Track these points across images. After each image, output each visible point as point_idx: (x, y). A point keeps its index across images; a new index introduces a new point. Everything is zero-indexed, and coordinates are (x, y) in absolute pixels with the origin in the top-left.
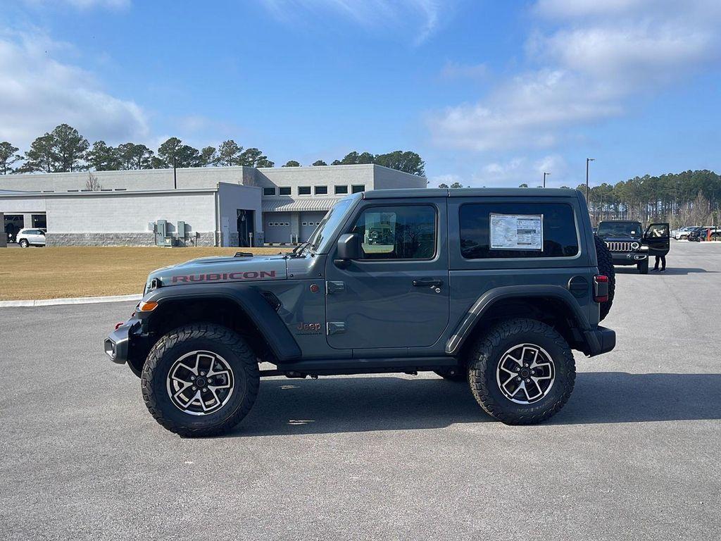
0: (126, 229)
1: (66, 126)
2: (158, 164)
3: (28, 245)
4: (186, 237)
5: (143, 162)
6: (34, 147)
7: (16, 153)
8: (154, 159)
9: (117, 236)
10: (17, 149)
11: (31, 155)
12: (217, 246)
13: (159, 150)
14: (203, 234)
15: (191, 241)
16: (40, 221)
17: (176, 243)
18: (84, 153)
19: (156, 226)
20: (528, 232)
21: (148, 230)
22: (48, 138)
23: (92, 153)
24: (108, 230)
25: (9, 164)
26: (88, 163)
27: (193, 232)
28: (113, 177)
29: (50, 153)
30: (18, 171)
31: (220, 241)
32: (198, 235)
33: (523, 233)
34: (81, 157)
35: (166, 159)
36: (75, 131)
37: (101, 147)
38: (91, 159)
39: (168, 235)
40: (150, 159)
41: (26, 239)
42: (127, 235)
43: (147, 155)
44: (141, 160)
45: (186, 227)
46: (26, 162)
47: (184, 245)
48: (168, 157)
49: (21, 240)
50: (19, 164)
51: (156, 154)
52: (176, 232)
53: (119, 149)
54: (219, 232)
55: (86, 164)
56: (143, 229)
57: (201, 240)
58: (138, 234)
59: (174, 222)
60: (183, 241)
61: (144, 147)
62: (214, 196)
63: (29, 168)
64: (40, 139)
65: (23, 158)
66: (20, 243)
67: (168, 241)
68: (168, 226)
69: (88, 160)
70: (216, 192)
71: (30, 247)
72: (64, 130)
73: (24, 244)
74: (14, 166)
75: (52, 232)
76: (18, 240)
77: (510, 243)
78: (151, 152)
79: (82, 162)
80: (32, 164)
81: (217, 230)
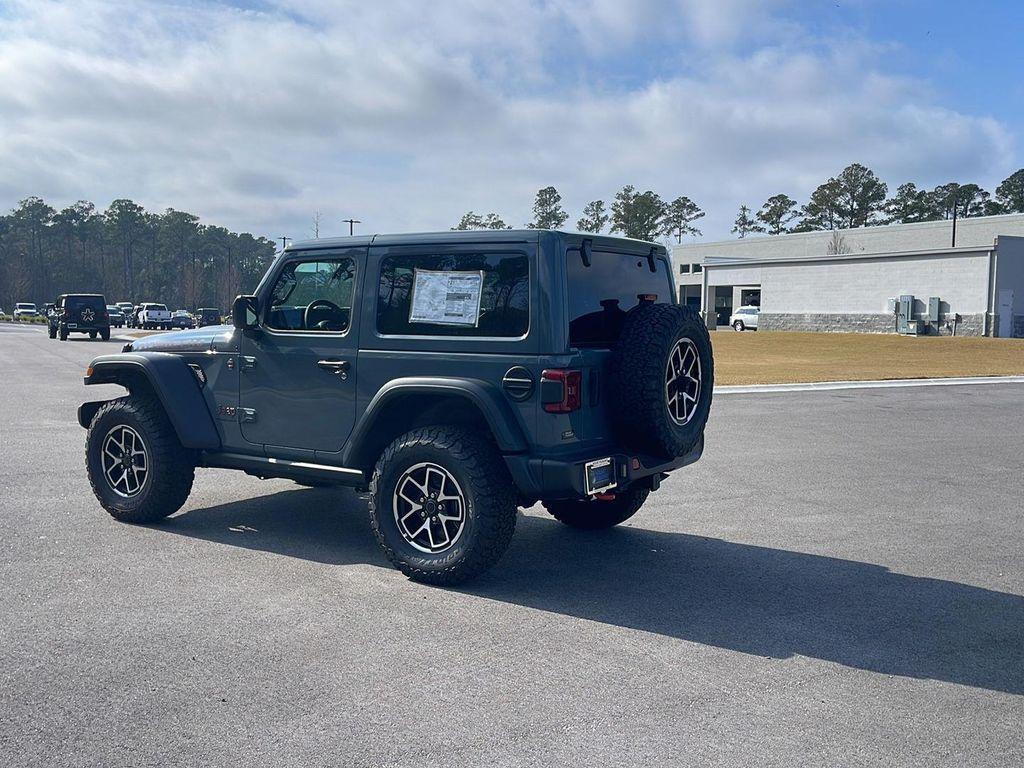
0: (858, 309)
1: (858, 166)
2: (994, 209)
3: (743, 328)
4: (940, 320)
5: (971, 210)
6: (815, 198)
7: (792, 208)
8: (990, 204)
9: (845, 318)
10: (794, 203)
11: (811, 209)
12: (987, 335)
13: (998, 190)
14: (967, 316)
15: (948, 327)
16: (752, 297)
17: (925, 330)
18: (884, 202)
19: (898, 305)
20: (460, 297)
21: (887, 310)
22: (833, 185)
23: (895, 202)
24: (835, 309)
25: (783, 223)
26: (890, 216)
27: (951, 314)
28: (883, 235)
29: (833, 204)
30: (792, 231)
31: (992, 329)
32: (959, 318)
33: (454, 299)
34: (880, 208)
35: (1009, 202)
36: (870, 173)
37: (907, 191)
38: (893, 211)
39: (915, 317)
40: (982, 206)
41: (741, 321)
42: (858, 317)
43: (979, 199)
44: (969, 207)
45: (942, 306)
46: (802, 219)
47: (937, 334)
48: (1011, 200)
49: (736, 321)
50: (794, 223)
51: (993, 198)
52: (927, 314)
53: (935, 193)
54: (992, 314)
55: (886, 217)
56: (881, 309)
57: (963, 326)
58: (873, 316)
59: (924, 298)
60: (935, 326)
61: (975, 188)
62: (987, 258)
63: (806, 227)
64: (823, 187)
65: (801, 214)
66: (734, 326)
67: (912, 326)
68: (916, 305)
69: (889, 212)
70: (992, 251)
71: (746, 331)
72: (855, 173)
73: (739, 327)
74: (787, 226)
75: (766, 312)
76: (732, 321)
77: (435, 313)
78: (987, 194)
79: (881, 216)
80: (812, 222)
81: (989, 310)
